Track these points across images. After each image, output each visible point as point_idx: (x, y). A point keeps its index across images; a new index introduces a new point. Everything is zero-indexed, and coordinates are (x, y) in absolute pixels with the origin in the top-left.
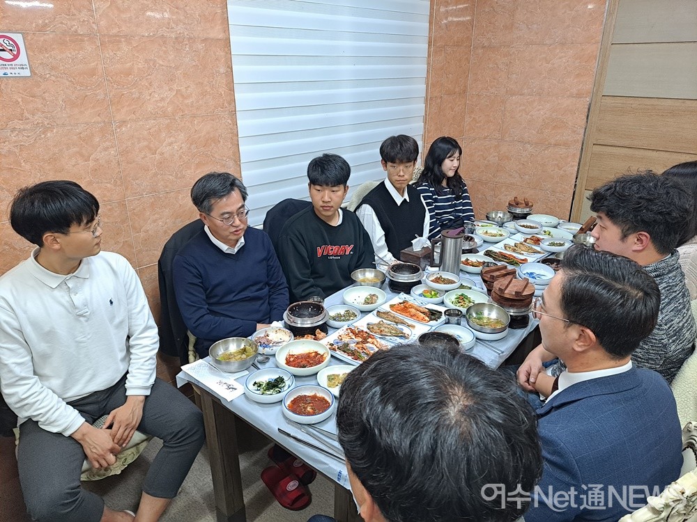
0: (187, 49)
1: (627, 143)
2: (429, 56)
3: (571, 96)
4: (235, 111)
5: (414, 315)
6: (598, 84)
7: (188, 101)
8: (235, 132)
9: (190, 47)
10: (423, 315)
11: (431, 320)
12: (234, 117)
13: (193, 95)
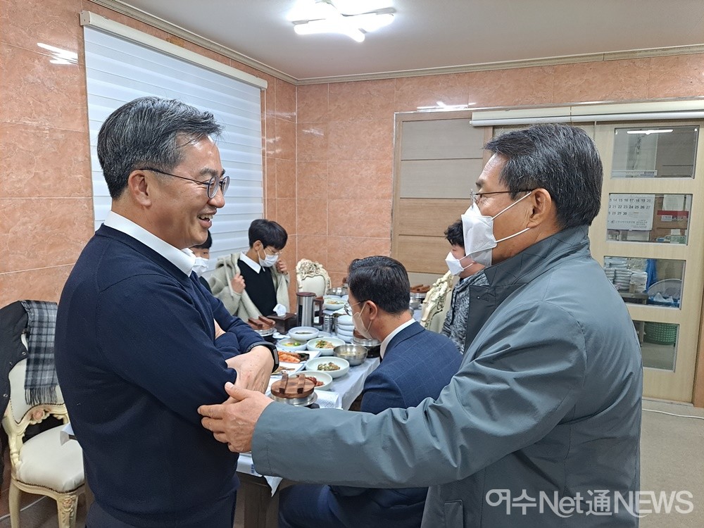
0: (47, 137)
1: (422, 232)
2: (264, 164)
3: (378, 198)
4: (92, 196)
5: (286, 359)
6: (396, 190)
7: (45, 184)
8: (91, 215)
9: (50, 136)
10: (294, 358)
11: (301, 361)
12: (90, 202)
13: (51, 179)
